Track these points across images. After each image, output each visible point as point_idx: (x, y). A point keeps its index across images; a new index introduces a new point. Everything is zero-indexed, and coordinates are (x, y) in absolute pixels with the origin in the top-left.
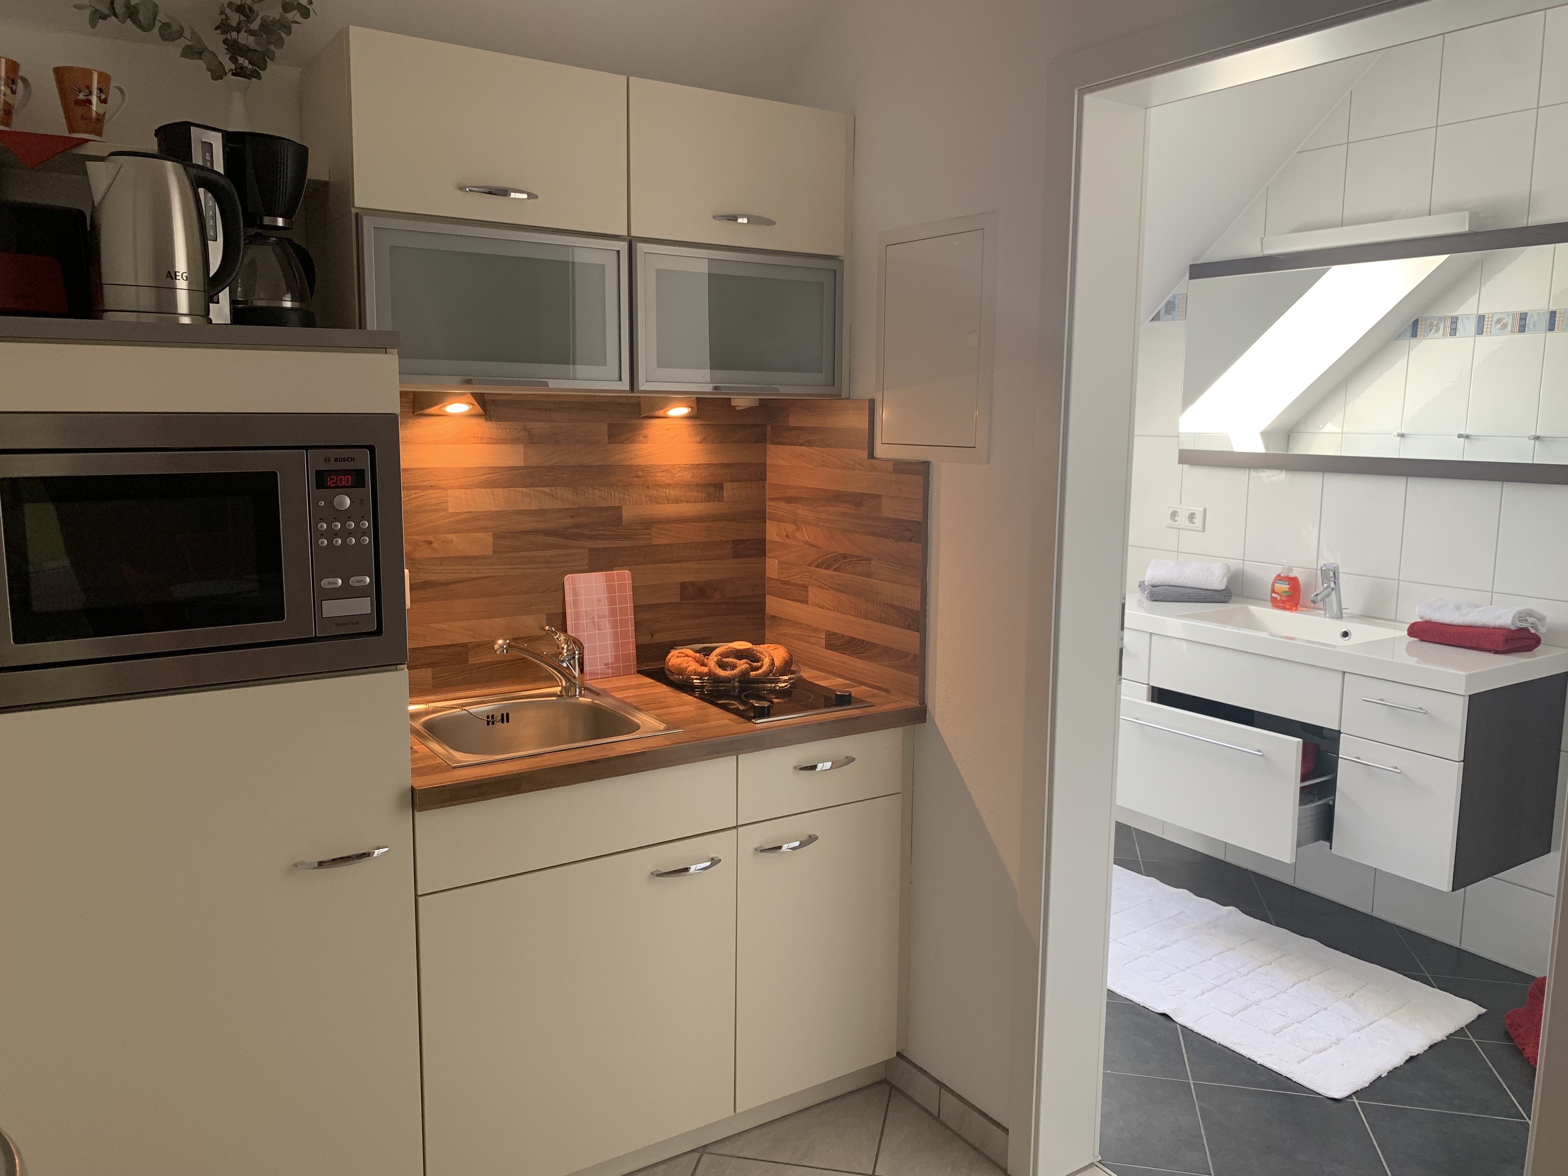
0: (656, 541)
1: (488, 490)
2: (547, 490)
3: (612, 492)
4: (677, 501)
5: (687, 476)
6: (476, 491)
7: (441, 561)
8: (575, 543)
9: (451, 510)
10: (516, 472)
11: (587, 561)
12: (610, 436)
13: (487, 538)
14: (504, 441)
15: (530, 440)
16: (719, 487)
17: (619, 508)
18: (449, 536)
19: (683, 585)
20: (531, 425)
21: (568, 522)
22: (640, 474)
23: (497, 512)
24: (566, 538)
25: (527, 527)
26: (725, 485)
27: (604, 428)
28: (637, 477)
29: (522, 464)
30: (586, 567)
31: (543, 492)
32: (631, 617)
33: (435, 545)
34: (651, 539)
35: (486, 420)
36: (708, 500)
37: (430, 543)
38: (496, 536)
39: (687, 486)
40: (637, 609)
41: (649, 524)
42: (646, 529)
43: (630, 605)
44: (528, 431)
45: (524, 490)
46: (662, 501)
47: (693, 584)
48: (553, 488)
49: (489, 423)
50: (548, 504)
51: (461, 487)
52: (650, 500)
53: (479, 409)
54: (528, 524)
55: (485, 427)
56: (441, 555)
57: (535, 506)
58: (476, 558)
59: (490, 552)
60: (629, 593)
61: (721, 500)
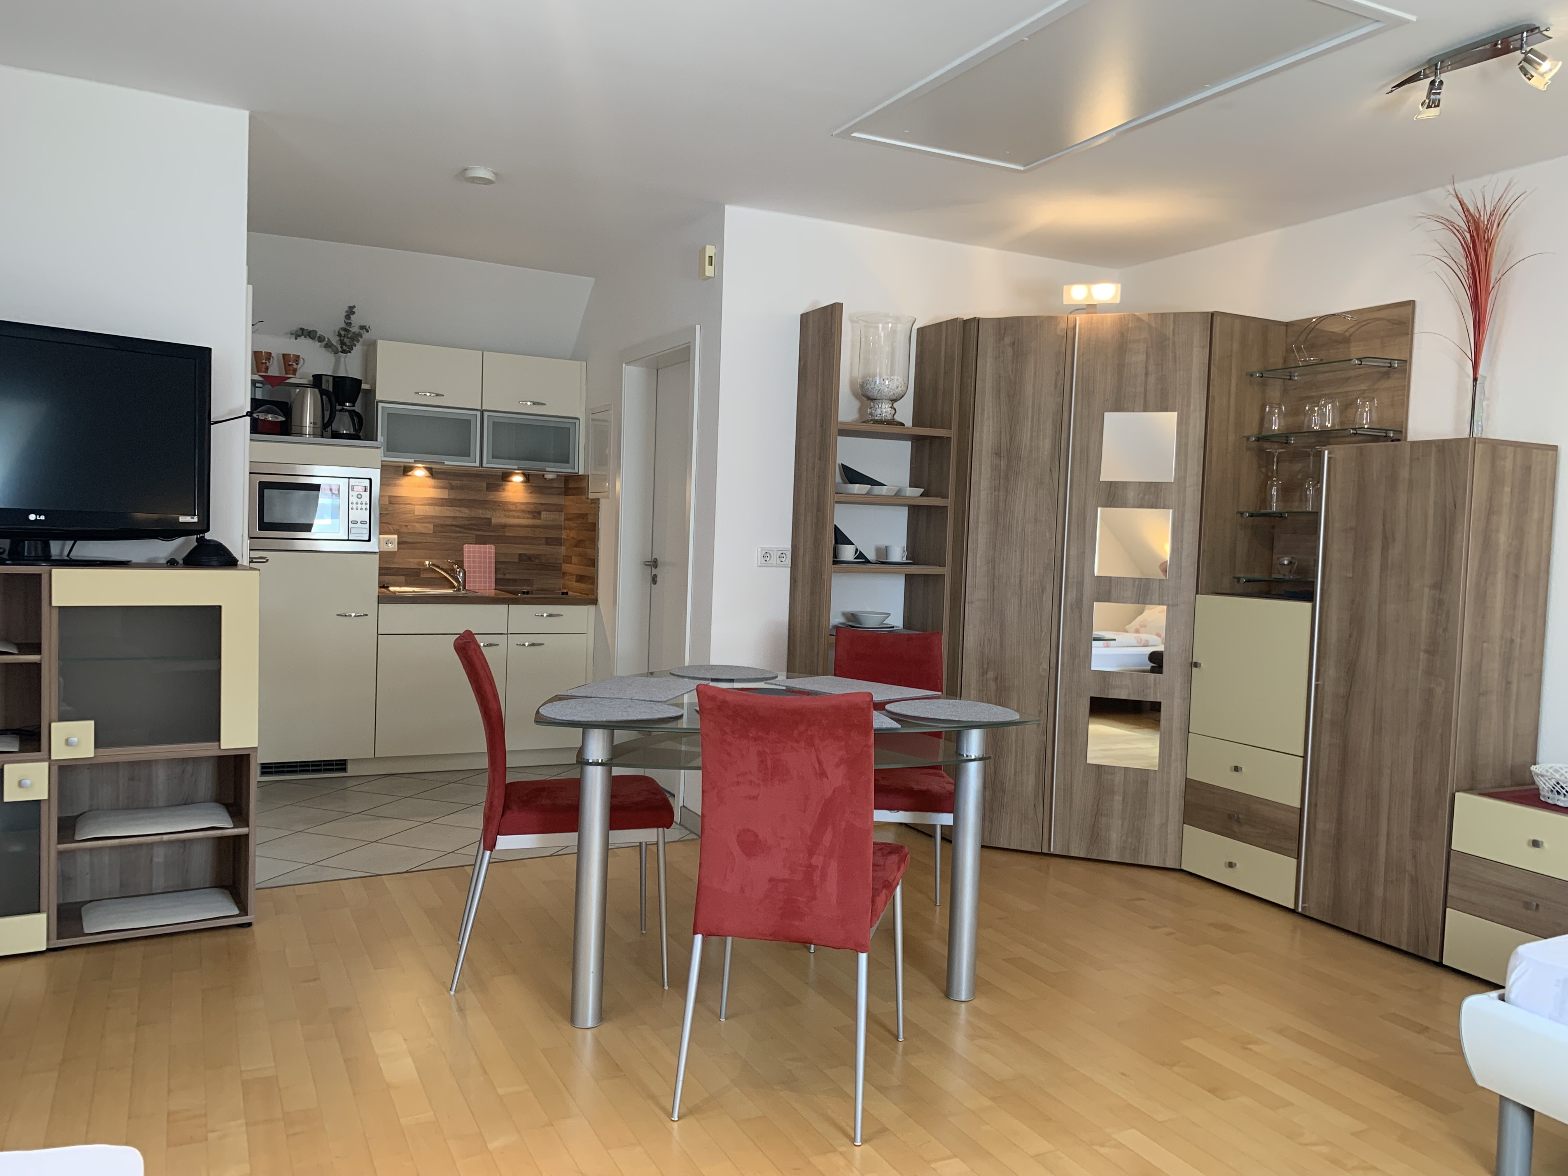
0: (507, 534)
1: (432, 507)
2: (458, 508)
3: (488, 511)
4: (519, 517)
5: (523, 507)
6: (427, 507)
7: (410, 534)
8: (469, 532)
9: (416, 514)
10: (444, 501)
11: (474, 540)
12: (487, 488)
13: (431, 526)
14: (440, 488)
15: (451, 488)
16: (539, 513)
17: (490, 519)
18: (414, 524)
19: (520, 555)
20: (452, 482)
21: (467, 522)
22: (501, 505)
23: (435, 516)
24: (465, 529)
25: (448, 523)
26: (543, 513)
27: (485, 484)
28: (499, 506)
29: (447, 497)
30: (474, 542)
31: (457, 510)
32: (493, 565)
33: (409, 527)
34: (505, 533)
35: (432, 479)
36: (534, 519)
37: (407, 526)
38: (434, 526)
39: (523, 511)
40: (496, 562)
41: (504, 526)
42: (503, 528)
43: (493, 560)
44: (451, 484)
45: (448, 508)
46: (511, 517)
47: (525, 555)
48: (460, 508)
49: (434, 480)
50: (458, 514)
51: (421, 505)
52: (505, 516)
53: (430, 475)
54: (449, 522)
55: (431, 482)
56: (411, 531)
57: (452, 514)
58: (425, 534)
59: (432, 532)
60: (493, 555)
61: (540, 519)
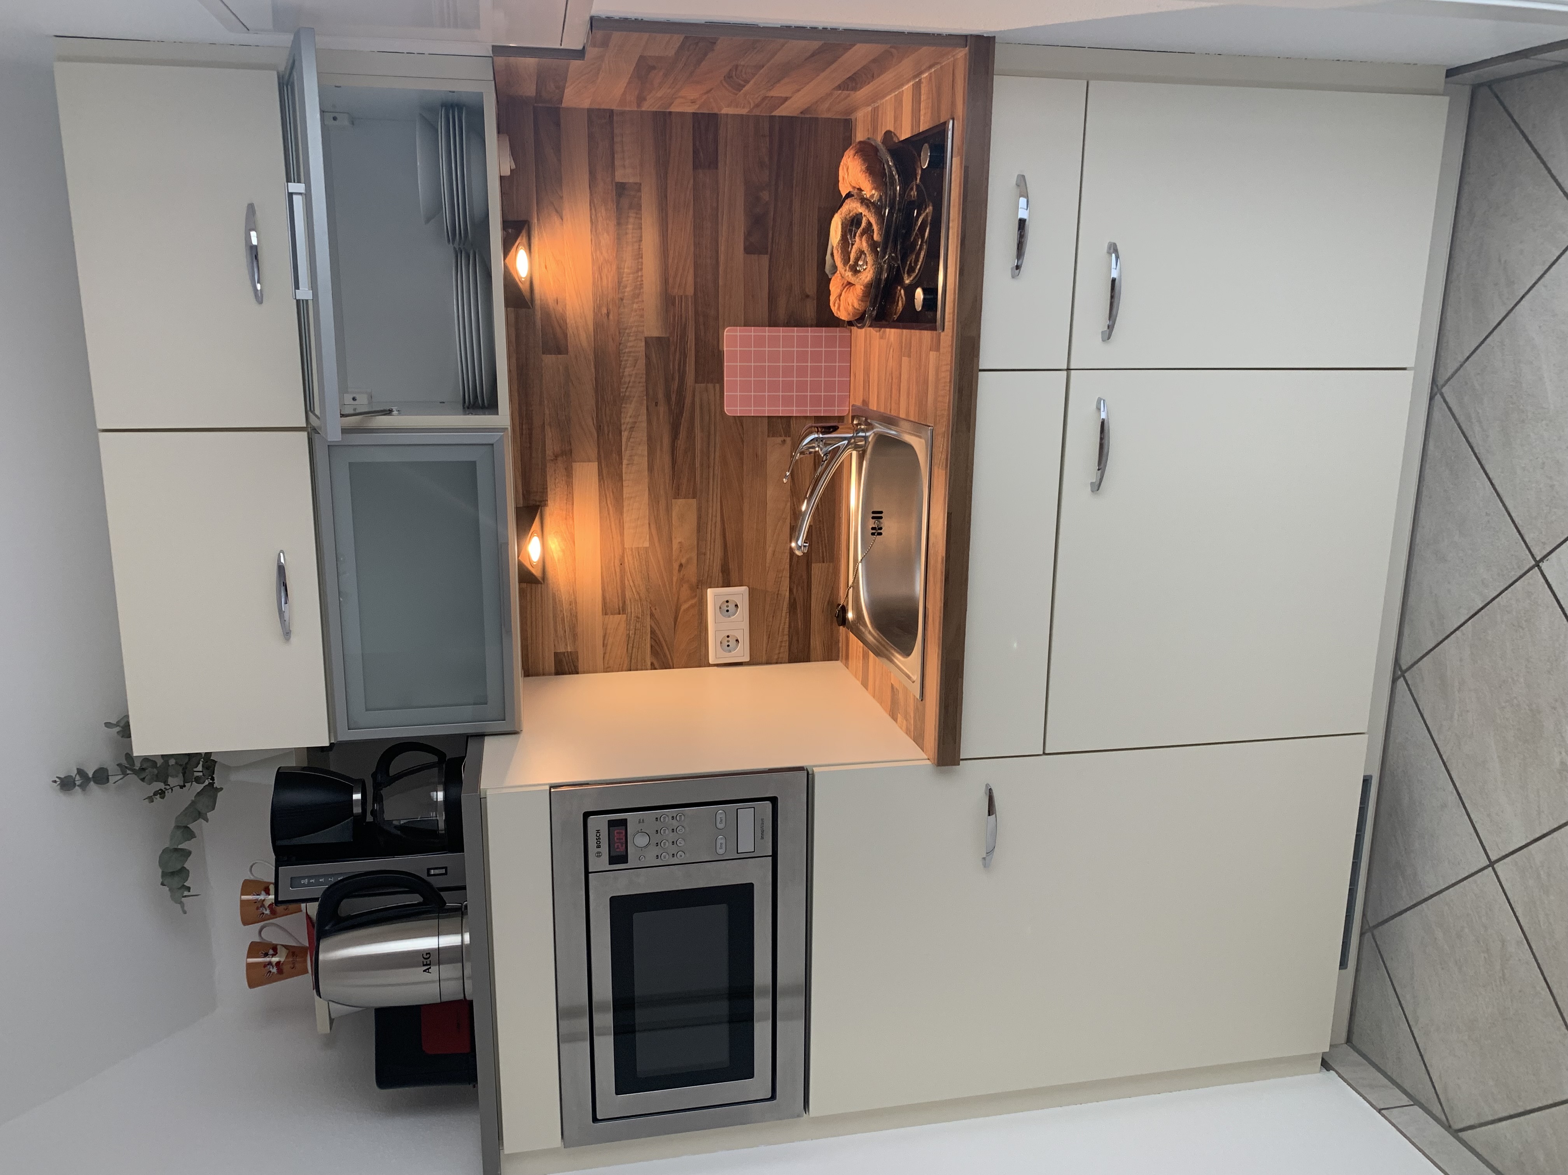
0: (690, 291)
1: (625, 503)
2: (625, 435)
3: (627, 350)
4: (639, 256)
5: (606, 239)
6: (626, 517)
8: (688, 401)
9: (647, 544)
10: (604, 471)
11: (710, 386)
12: (559, 352)
13: (679, 504)
14: (569, 484)
15: (567, 455)
16: (621, 188)
17: (647, 341)
18: (675, 546)
19: (749, 250)
20: (549, 453)
21: (662, 409)
22: (604, 311)
23: (650, 494)
24: (681, 413)
25: (667, 459)
26: (619, 179)
27: (549, 360)
28: (608, 315)
29: (595, 465)
30: (717, 386)
31: (628, 439)
32: (781, 332)
33: (683, 561)
34: (686, 297)
35: (546, 505)
36: (639, 207)
37: (681, 565)
38: (677, 495)
39: (619, 239)
40: (773, 323)
41: (668, 301)
42: (674, 304)
43: (767, 332)
44: (556, 457)
45: (625, 462)
46: (639, 279)
47: (748, 235)
48: (623, 427)
49: (549, 502)
50: (641, 434)
51: (622, 534)
52: (638, 297)
54: (664, 459)
55: (553, 511)
56: (694, 555)
57: (643, 450)
58: (699, 518)
59: (693, 502)
60: (753, 332)
61: (638, 187)
